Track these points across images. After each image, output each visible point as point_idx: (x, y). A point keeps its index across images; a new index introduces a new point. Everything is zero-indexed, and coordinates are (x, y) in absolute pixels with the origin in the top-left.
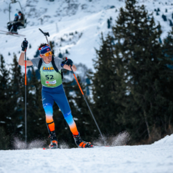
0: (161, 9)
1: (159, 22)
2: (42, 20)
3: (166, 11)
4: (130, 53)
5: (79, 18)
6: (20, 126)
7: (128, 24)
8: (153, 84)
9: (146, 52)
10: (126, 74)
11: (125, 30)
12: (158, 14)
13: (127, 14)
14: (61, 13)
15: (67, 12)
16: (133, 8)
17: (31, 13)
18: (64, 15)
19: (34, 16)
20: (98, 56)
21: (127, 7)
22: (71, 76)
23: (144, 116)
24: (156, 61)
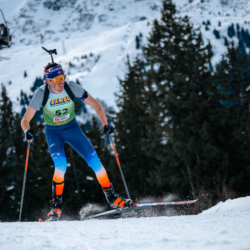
0: (211, 22)
1: (209, 40)
2: (42, 37)
3: (220, 24)
4: (167, 85)
5: (95, 34)
6: (11, 188)
7: (165, 42)
8: (200, 128)
9: (191, 83)
10: (161, 115)
11: (161, 52)
12: (207, 29)
13: (164, 29)
14: (70, 28)
15: (78, 25)
16: (173, 20)
17: (27, 27)
18: (73, 30)
19: (30, 31)
20: (122, 88)
21: (163, 19)
22: (84, 118)
23: (187, 174)
24: (205, 96)
